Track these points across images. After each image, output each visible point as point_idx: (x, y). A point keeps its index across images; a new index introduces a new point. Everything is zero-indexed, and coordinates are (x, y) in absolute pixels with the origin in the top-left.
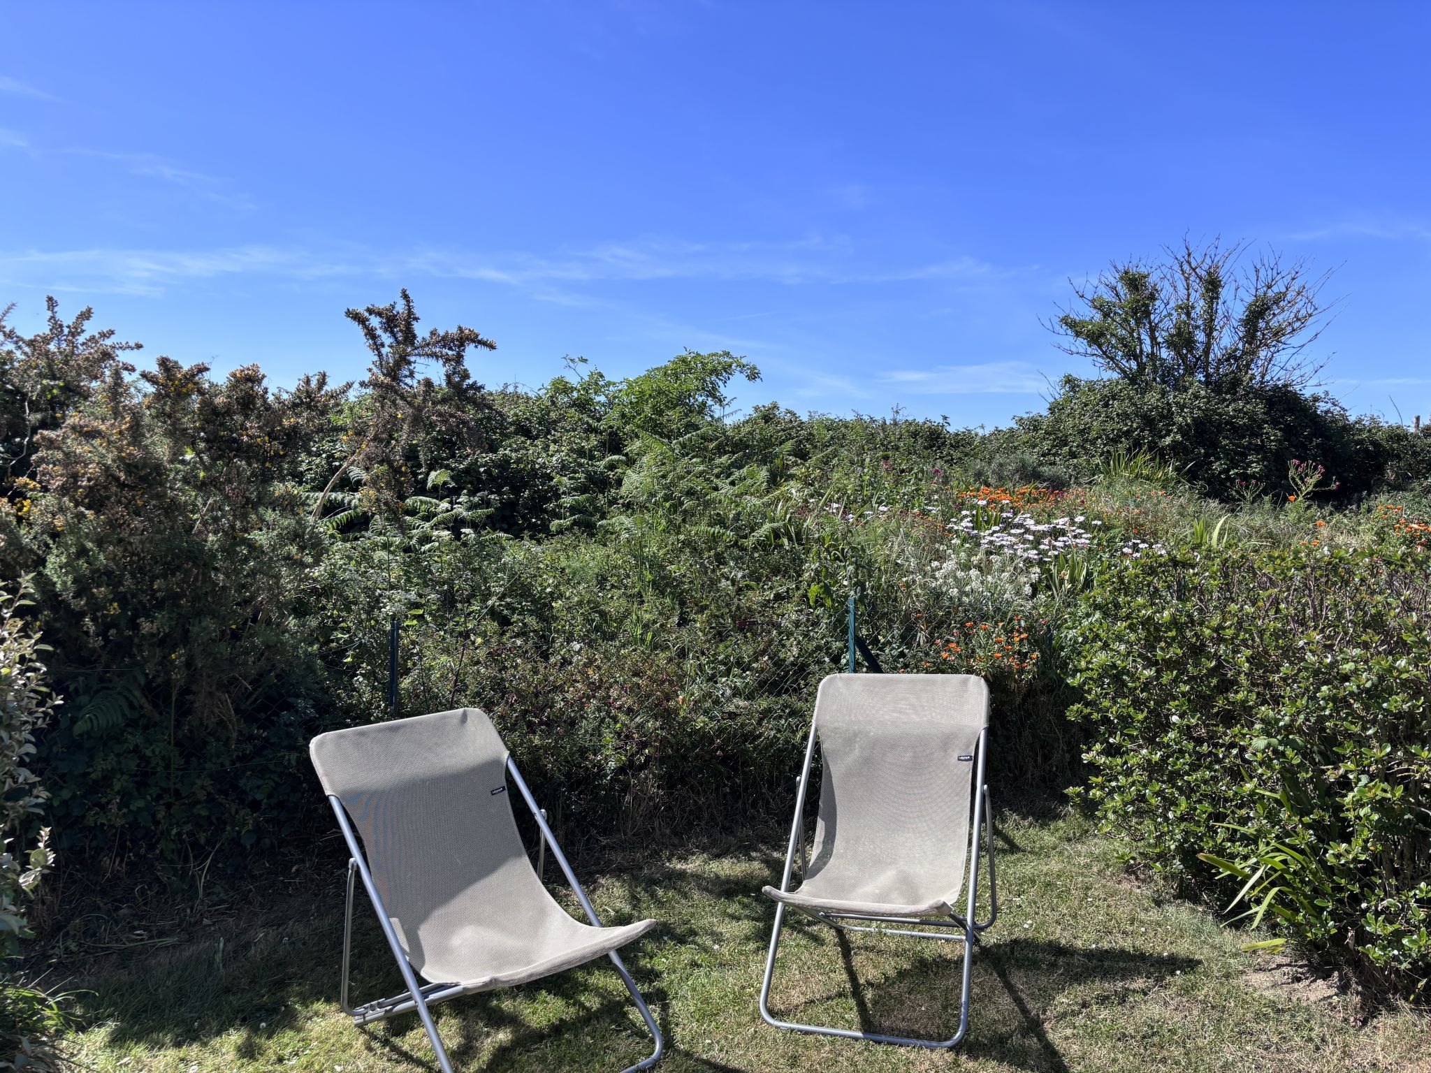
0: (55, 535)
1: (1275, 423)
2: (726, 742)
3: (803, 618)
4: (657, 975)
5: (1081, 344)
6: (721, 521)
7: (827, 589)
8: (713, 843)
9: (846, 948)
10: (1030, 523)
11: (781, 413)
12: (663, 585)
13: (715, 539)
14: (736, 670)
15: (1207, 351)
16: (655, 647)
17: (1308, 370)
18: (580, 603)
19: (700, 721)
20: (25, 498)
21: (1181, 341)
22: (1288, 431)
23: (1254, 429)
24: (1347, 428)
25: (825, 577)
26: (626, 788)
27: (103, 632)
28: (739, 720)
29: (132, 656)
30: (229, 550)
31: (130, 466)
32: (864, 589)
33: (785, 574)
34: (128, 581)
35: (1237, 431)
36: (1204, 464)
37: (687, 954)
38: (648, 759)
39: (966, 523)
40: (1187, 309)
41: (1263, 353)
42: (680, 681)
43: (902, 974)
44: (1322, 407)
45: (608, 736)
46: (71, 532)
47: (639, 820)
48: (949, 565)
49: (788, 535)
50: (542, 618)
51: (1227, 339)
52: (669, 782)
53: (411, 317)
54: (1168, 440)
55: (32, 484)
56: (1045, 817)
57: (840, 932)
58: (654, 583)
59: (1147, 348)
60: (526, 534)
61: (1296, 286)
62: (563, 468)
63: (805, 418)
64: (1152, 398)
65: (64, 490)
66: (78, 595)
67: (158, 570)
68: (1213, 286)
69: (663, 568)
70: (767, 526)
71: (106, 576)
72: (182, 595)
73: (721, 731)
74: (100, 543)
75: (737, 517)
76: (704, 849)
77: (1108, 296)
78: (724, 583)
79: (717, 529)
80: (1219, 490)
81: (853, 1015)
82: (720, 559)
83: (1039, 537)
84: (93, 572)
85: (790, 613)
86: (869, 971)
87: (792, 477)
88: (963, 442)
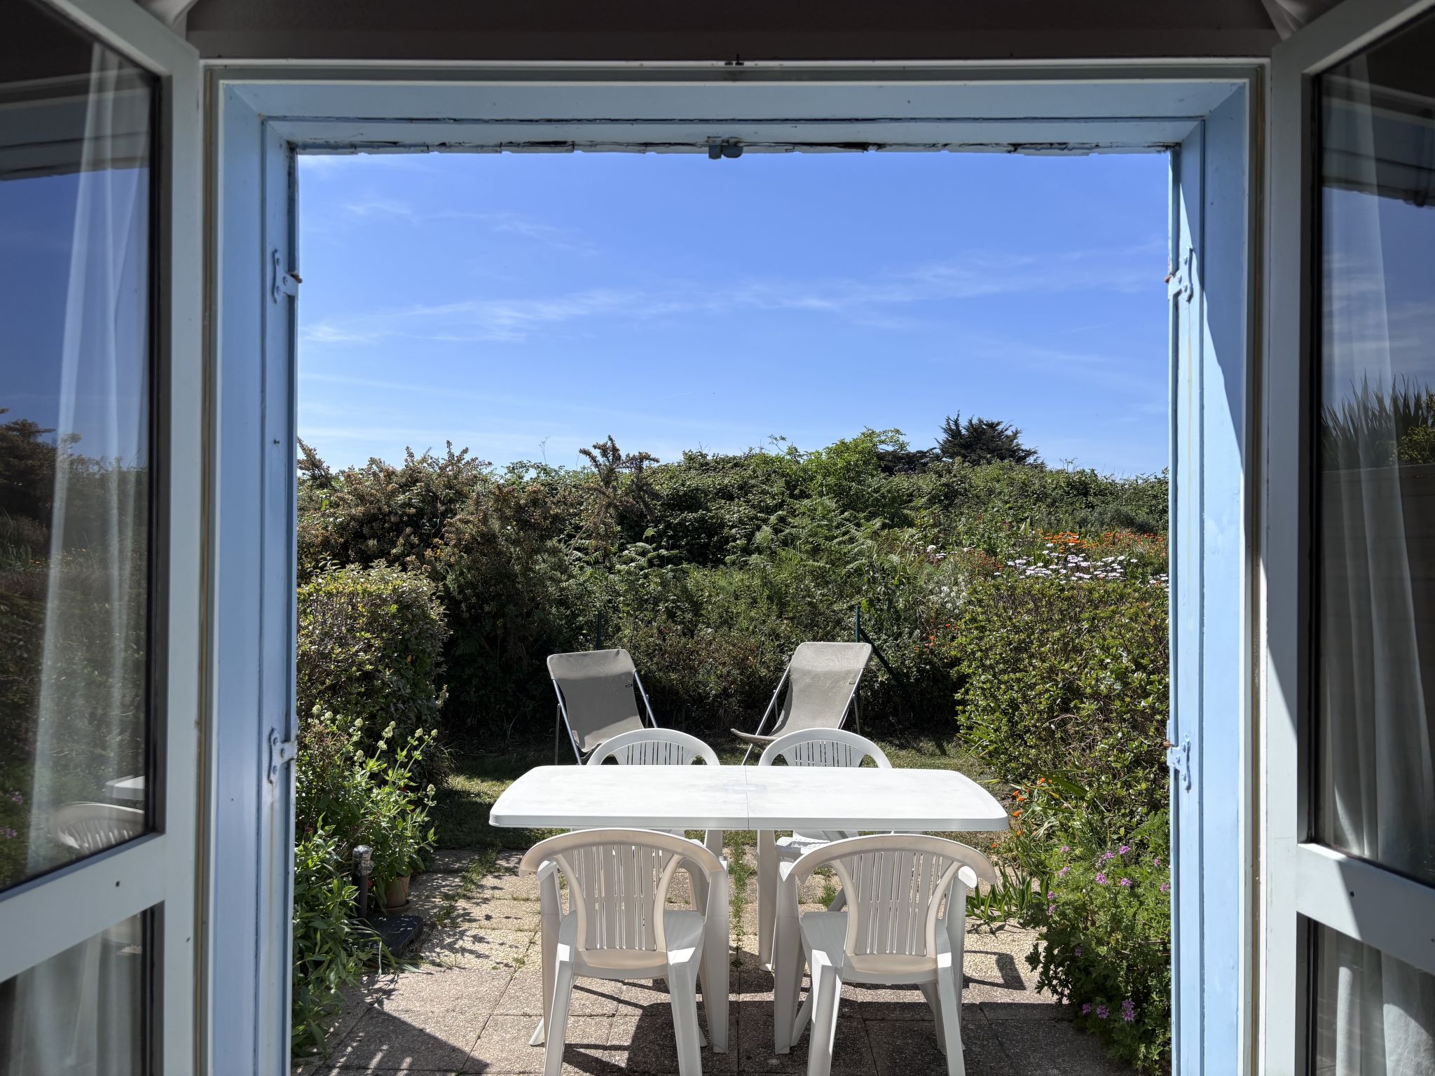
0: (451, 566)
19: (763, 672)
20: (438, 548)
27: (469, 611)
29: (481, 623)
30: (524, 574)
31: (483, 535)
34: (480, 588)
45: (712, 677)
46: (457, 564)
55: (440, 542)
65: (455, 546)
66: (459, 593)
67: (493, 582)
70: (860, 561)
71: (471, 585)
72: (503, 595)
74: (469, 569)
84: (466, 583)
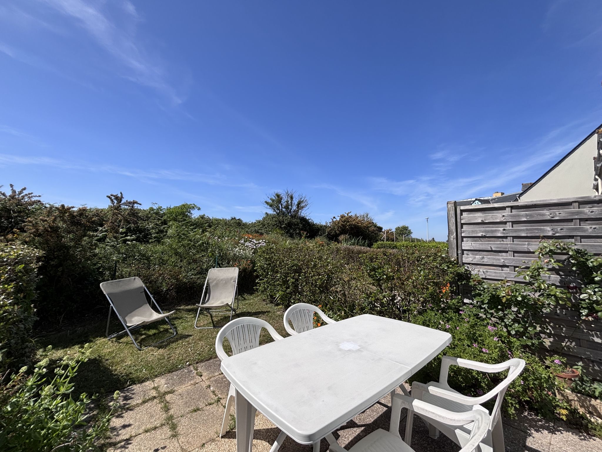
1: (301, 223)
2: (190, 284)
3: (207, 260)
4: (175, 324)
5: (268, 207)
6: (191, 240)
7: (213, 254)
8: (186, 303)
9: (212, 317)
10: (255, 241)
11: (206, 217)
12: (177, 254)
13: (189, 244)
14: (193, 270)
15: (291, 209)
16: (175, 266)
17: (308, 214)
18: (157, 258)
19: (185, 280)
20: (15, 234)
21: (287, 207)
22: (304, 225)
23: (298, 224)
24: (314, 225)
25: (213, 252)
26: (168, 294)
28: (193, 280)
31: (51, 228)
32: (220, 254)
33: (204, 251)
35: (295, 225)
36: (289, 231)
37: (180, 321)
38: (173, 288)
39: (243, 241)
40: (287, 202)
41: (300, 211)
42: (180, 273)
43: (221, 319)
44: (310, 221)
45: (164, 284)
47: (170, 300)
48: (237, 249)
49: (205, 243)
50: (148, 261)
51: (294, 208)
52: (177, 292)
53: (122, 197)
54: (283, 226)
55: (18, 230)
56: (251, 294)
57: (211, 315)
58: (175, 253)
59: (281, 208)
60: (143, 243)
61: (305, 199)
62: (153, 228)
63: (211, 218)
64: (281, 218)
68: (292, 198)
69: (177, 250)
70: (201, 241)
73: (189, 282)
75: (194, 240)
76: (184, 305)
77: (274, 198)
78: (191, 253)
79: (189, 242)
80: (291, 236)
81: (212, 325)
82: (190, 248)
83: (256, 244)
85: (205, 259)
86: (215, 319)
87: (207, 231)
88: (245, 225)
